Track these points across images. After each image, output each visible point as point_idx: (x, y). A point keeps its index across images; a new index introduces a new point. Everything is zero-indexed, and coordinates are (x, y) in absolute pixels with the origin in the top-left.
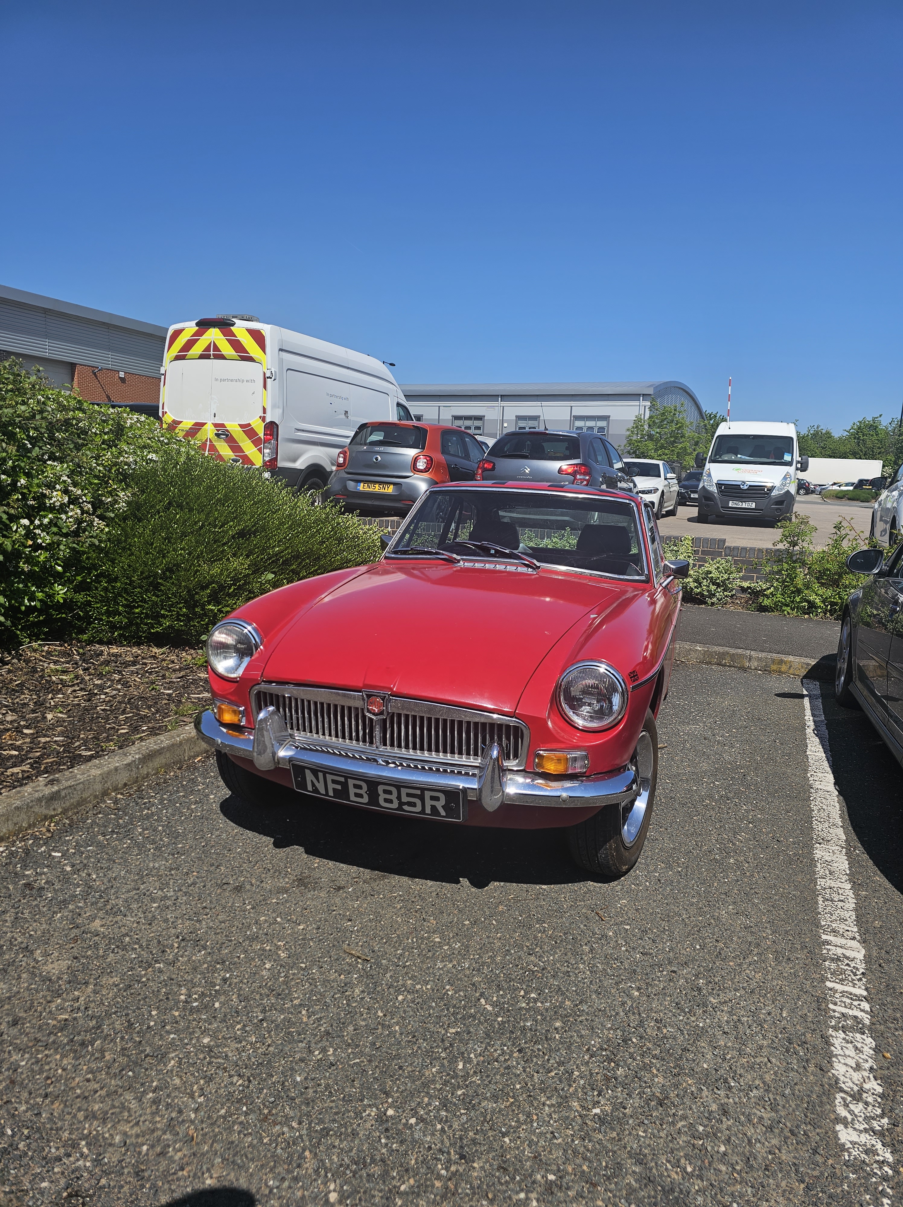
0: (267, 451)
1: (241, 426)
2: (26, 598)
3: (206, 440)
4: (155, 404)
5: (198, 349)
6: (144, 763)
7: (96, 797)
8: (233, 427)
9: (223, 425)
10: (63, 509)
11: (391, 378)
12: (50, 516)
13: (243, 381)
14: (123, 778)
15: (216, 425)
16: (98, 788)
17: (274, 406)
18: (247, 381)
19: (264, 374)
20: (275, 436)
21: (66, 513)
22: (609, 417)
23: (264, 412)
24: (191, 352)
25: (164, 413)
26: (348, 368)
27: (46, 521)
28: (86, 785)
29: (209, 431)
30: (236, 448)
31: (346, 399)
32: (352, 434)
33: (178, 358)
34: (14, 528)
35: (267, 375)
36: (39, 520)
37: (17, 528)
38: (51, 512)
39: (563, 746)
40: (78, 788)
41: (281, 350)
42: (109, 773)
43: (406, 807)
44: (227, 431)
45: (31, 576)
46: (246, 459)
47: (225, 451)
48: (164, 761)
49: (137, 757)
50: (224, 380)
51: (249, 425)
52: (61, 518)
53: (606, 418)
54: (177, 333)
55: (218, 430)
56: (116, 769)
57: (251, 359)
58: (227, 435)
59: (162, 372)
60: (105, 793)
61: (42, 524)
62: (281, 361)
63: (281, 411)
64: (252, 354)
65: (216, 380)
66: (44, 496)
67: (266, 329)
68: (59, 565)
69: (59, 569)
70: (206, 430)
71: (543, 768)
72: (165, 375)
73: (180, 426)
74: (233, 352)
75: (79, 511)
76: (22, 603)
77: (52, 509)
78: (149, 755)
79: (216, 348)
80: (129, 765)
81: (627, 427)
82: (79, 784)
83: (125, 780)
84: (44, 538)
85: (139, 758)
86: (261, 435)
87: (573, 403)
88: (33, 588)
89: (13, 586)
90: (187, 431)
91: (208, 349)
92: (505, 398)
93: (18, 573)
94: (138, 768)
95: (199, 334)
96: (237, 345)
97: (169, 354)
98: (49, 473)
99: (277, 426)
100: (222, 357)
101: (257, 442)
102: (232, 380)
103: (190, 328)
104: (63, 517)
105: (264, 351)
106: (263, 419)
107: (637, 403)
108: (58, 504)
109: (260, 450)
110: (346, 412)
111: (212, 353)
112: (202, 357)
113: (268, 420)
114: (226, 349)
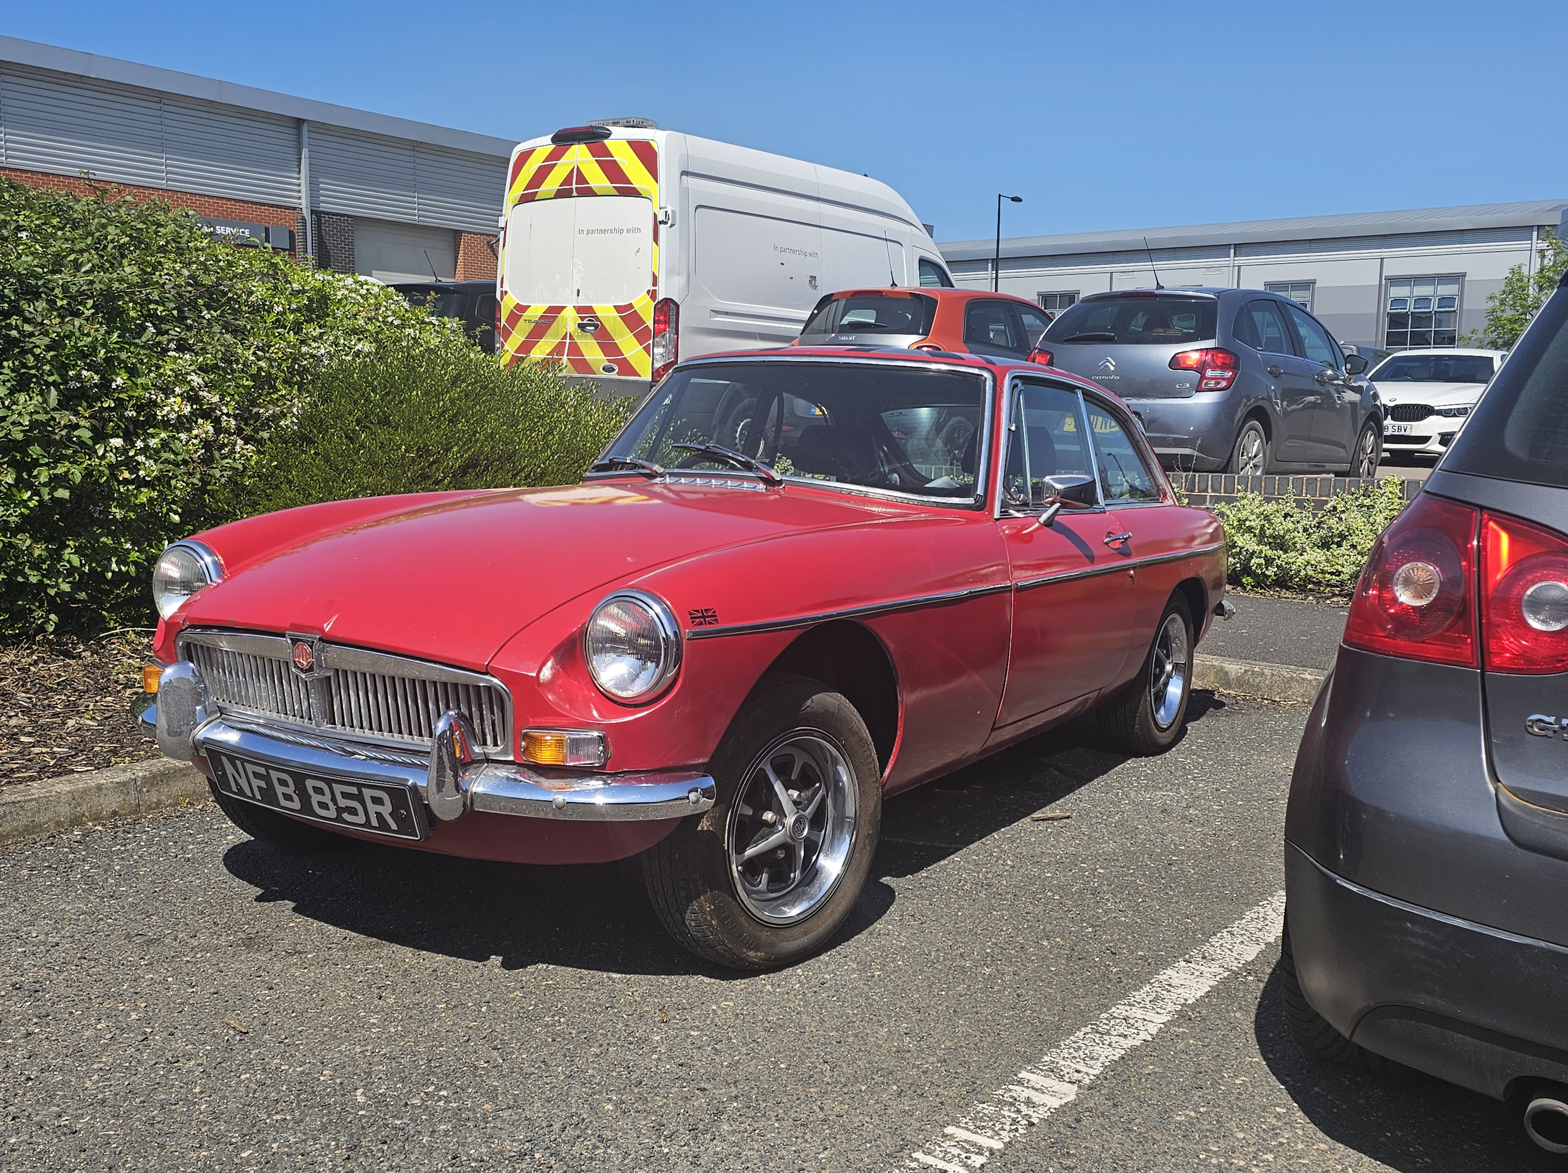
0: (658, 351)
1: (618, 309)
2: (114, 560)
3: (565, 337)
4: (490, 281)
5: (553, 182)
6: (152, 785)
7: (59, 824)
8: (606, 312)
9: (590, 309)
10: (183, 424)
11: (907, 212)
12: (163, 435)
13: (621, 231)
14: (111, 802)
15: (579, 310)
16: (64, 811)
17: (670, 272)
18: (628, 231)
19: (655, 216)
20: (673, 325)
21: (189, 430)
22: (1464, 275)
23: (655, 283)
24: (544, 187)
25: (505, 293)
26: (818, 199)
27: (153, 442)
28: (43, 803)
29: (569, 320)
30: (609, 347)
31: (813, 255)
32: (806, 315)
33: (526, 199)
34: (100, 453)
35: (660, 219)
36: (143, 441)
37: (106, 451)
38: (165, 429)
39: (565, 722)
40: (28, 806)
41: (685, 173)
42: (85, 791)
43: (345, 816)
44: (597, 318)
45: (124, 528)
46: (626, 367)
47: (593, 352)
48: (190, 787)
49: (140, 774)
50: (593, 232)
51: (630, 306)
52: (178, 439)
53: (1457, 278)
54: (525, 156)
55: (582, 318)
56: (99, 788)
57: (633, 193)
58: (596, 326)
59: (502, 224)
60: (76, 821)
61: (147, 447)
62: (685, 193)
63: (683, 280)
64: (636, 184)
65: (581, 232)
66: (155, 404)
67: (657, 138)
68: (176, 513)
69: (176, 518)
70: (565, 320)
71: (533, 757)
72: (504, 229)
73: (527, 314)
74: (606, 183)
75: (210, 428)
76: (107, 568)
77: (165, 424)
78: (163, 774)
79: (581, 179)
80: (124, 784)
81: (1489, 293)
82: (31, 800)
83: (114, 807)
84: (149, 468)
85: (144, 777)
86: (650, 323)
87: (1385, 252)
88: (128, 546)
89: (98, 541)
90: (537, 323)
91: (568, 180)
92: (1244, 250)
93: (107, 523)
94: (140, 791)
95: (555, 156)
96: (613, 171)
97: (512, 194)
98: (167, 369)
99: (677, 306)
100: (589, 192)
101: (642, 336)
102: (604, 231)
103: (543, 145)
104: (183, 436)
105: (656, 177)
106: (653, 294)
107: (1526, 244)
108: (173, 416)
109: (647, 349)
110: (813, 278)
111: (574, 186)
112: (562, 194)
113: (661, 297)
114: (597, 178)
